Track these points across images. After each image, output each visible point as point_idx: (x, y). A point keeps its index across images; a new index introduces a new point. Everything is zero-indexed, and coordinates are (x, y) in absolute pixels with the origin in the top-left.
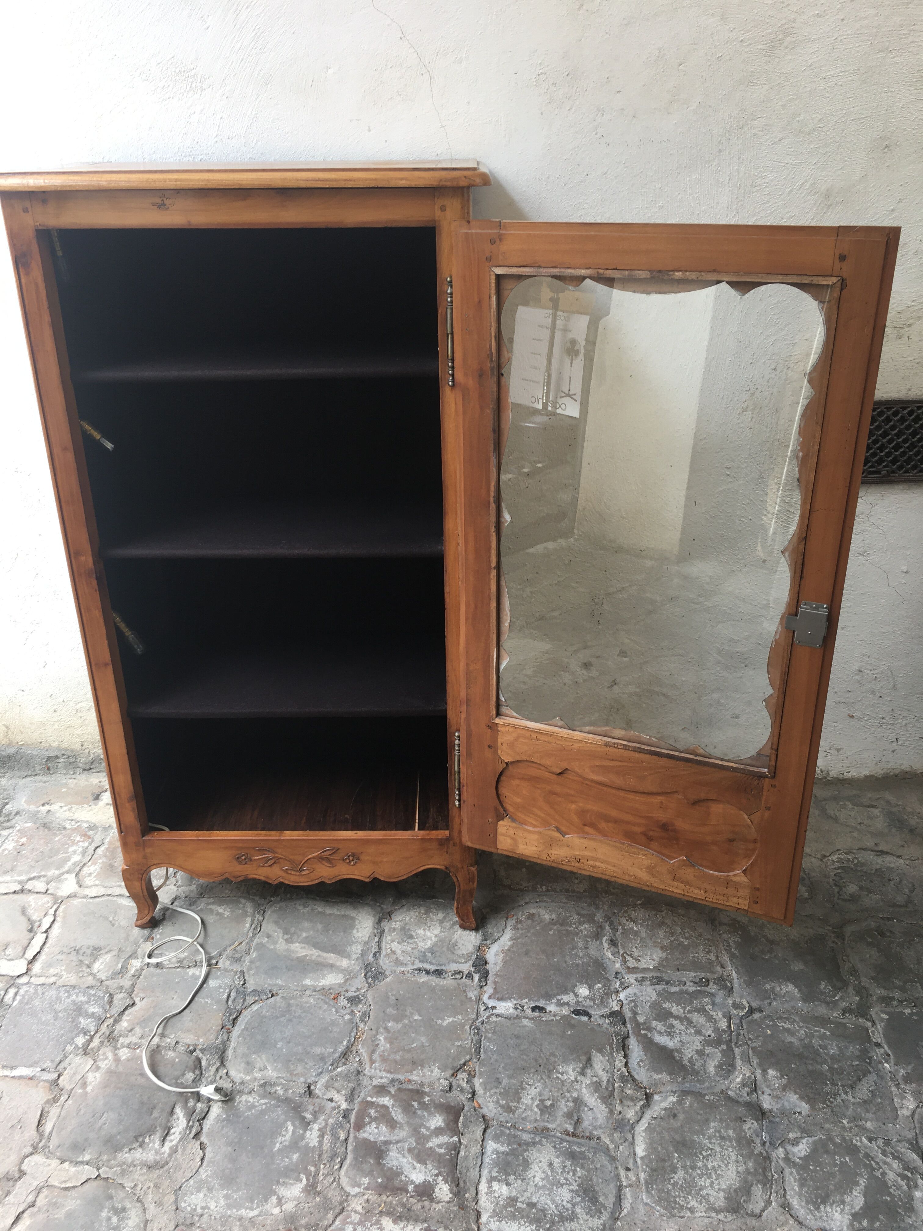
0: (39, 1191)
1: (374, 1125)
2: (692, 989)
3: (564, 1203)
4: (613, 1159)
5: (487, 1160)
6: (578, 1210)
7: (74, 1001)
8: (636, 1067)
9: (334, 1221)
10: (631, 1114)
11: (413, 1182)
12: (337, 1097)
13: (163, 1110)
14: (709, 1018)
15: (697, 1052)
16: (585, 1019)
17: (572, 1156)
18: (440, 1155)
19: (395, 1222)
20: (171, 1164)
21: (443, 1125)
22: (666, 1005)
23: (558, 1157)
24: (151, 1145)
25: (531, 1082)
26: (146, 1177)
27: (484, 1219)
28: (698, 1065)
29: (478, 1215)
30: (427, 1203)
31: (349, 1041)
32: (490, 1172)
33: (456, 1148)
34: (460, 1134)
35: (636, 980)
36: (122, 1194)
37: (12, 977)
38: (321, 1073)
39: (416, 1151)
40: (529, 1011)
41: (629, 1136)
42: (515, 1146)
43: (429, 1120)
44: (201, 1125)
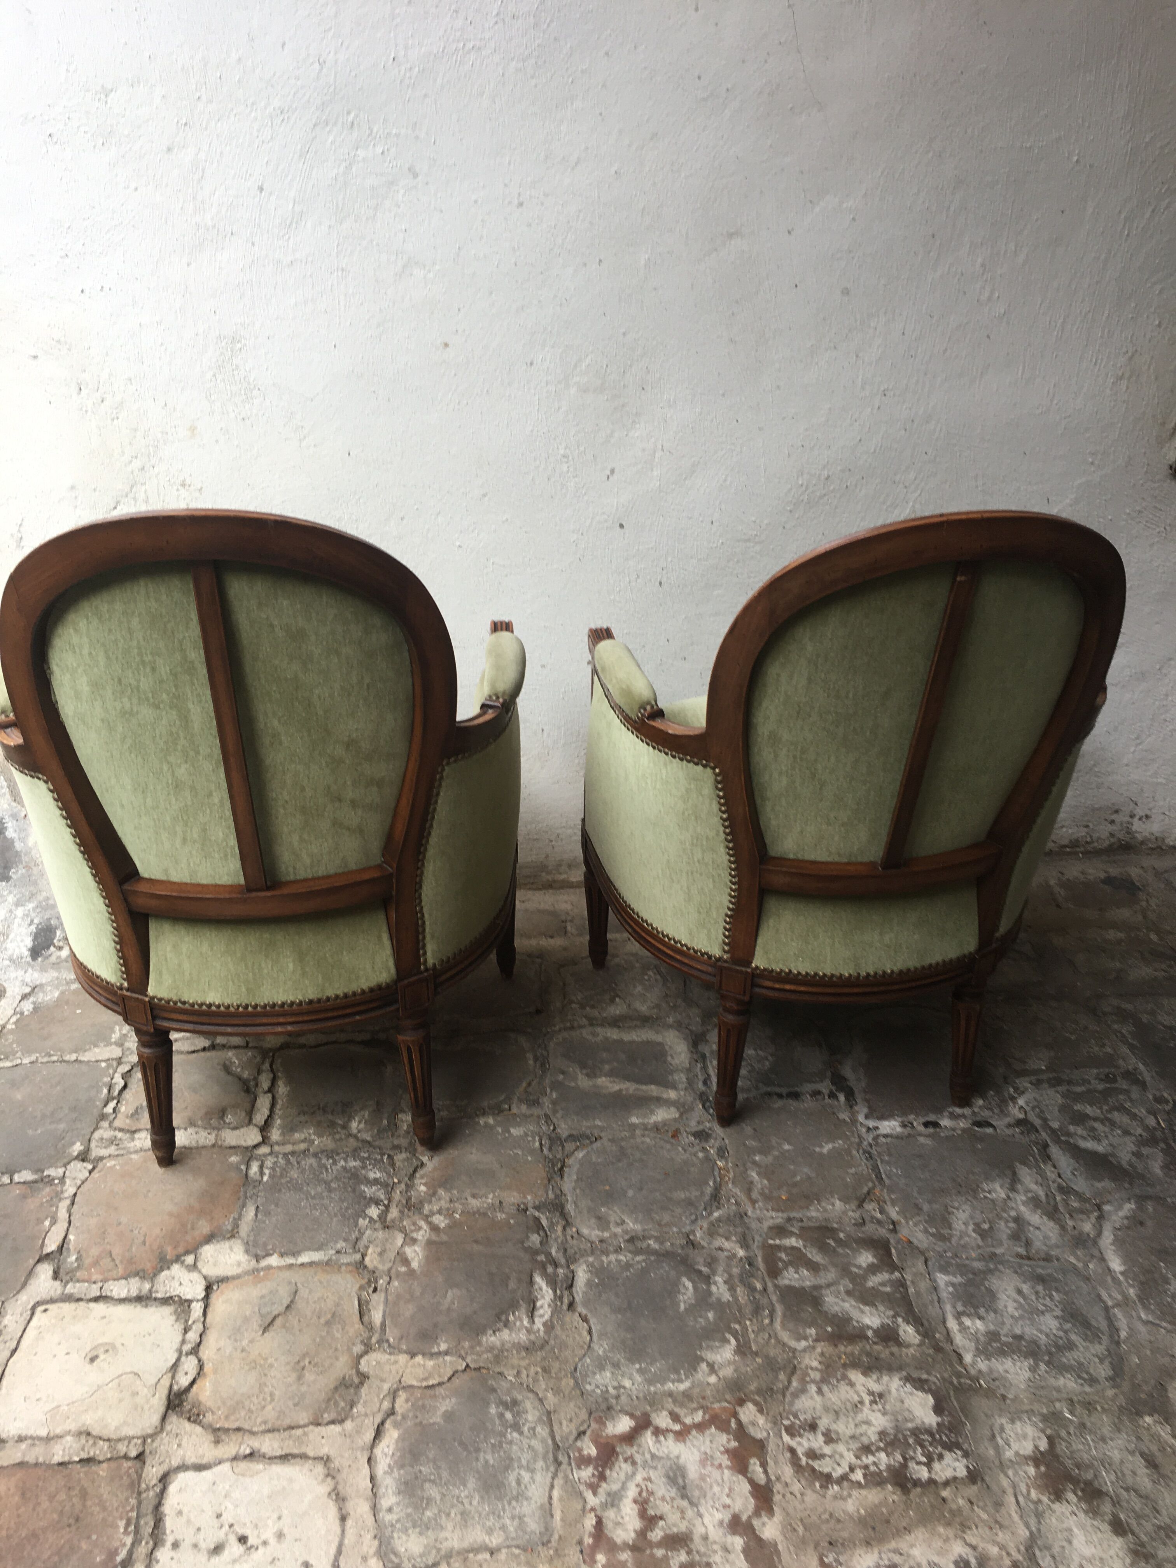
0: (393, 1395)
1: (791, 1270)
2: (1101, 1087)
3: (1055, 1331)
4: (1087, 1279)
5: (944, 1295)
6: (1073, 1337)
7: (344, 1168)
8: (1072, 1177)
9: (790, 1382)
10: (1087, 1227)
11: (869, 1327)
12: (727, 1245)
13: (520, 1280)
14: (1134, 1117)
15: (1133, 1154)
16: (990, 1130)
17: (1041, 1279)
18: (887, 1294)
19: (865, 1374)
20: (552, 1342)
21: (875, 1261)
22: (1078, 1107)
23: (1024, 1282)
24: (518, 1323)
25: (956, 1204)
26: (527, 1361)
27: (968, 1358)
28: (1140, 1167)
29: (960, 1357)
30: (895, 1349)
31: (715, 1182)
32: (954, 1307)
33: (901, 1284)
34: (901, 1269)
35: (1031, 1083)
36: (504, 1385)
37: (247, 1148)
38: (696, 1219)
39: (857, 1294)
40: (921, 1128)
41: (1096, 1253)
42: (971, 1276)
43: (855, 1258)
44: (572, 1294)
